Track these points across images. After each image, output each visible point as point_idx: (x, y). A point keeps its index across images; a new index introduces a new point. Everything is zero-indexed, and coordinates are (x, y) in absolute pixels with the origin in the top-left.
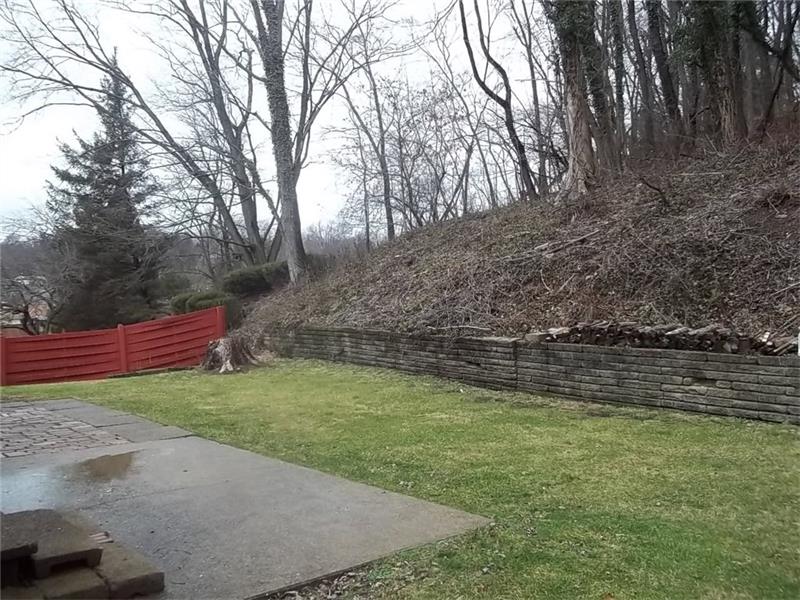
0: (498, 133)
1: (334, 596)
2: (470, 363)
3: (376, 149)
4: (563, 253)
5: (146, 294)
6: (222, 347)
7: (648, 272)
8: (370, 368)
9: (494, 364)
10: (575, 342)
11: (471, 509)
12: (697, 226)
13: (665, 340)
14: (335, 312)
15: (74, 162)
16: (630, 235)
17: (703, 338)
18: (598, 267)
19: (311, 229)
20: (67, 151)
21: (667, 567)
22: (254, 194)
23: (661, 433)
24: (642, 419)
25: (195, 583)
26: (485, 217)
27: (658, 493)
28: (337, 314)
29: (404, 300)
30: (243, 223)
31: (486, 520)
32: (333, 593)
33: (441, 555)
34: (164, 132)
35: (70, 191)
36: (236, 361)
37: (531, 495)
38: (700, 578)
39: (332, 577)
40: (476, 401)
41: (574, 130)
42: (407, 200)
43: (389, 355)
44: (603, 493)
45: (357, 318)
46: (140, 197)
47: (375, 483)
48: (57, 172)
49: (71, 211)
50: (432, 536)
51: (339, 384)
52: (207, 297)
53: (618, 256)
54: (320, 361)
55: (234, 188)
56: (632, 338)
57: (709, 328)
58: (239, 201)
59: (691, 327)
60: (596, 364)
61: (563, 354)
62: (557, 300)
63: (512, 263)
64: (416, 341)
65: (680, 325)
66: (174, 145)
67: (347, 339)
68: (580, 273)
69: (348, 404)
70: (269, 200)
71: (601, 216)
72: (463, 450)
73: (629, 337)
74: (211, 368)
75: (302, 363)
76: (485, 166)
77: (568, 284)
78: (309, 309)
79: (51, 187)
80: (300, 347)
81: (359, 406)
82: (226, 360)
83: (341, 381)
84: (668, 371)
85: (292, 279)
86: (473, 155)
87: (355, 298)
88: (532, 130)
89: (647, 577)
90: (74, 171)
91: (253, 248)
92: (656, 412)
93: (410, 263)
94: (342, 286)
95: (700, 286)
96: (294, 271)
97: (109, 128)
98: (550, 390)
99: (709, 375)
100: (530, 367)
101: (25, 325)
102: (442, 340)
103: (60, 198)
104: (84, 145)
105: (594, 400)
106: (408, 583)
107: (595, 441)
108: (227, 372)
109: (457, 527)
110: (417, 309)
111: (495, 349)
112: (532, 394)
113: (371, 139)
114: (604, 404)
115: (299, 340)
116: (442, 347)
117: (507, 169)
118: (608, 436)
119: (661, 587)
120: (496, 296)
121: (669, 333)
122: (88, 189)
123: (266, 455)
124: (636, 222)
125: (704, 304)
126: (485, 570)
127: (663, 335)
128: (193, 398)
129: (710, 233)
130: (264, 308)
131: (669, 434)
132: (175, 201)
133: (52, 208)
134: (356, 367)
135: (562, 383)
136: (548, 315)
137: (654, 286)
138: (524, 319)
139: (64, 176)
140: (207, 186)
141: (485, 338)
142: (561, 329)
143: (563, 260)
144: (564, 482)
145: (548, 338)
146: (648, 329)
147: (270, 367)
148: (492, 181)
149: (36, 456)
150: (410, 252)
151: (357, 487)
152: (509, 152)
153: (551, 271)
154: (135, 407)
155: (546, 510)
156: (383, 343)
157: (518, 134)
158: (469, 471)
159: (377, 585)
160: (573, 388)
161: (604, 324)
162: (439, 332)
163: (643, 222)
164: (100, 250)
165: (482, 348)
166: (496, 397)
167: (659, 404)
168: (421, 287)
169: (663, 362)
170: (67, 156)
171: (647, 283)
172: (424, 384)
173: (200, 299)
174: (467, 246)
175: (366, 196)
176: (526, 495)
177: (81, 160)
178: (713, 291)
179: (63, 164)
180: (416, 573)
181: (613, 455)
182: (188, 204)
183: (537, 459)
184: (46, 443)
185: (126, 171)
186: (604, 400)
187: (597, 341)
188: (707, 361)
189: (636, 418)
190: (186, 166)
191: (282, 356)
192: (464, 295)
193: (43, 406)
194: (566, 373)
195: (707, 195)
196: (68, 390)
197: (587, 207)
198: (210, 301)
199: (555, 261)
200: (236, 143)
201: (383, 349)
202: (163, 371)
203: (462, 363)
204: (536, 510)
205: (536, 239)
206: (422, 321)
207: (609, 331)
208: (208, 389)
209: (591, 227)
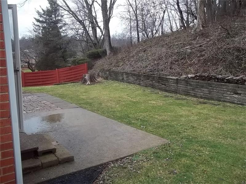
0: (174, 7)
1: (123, 164)
2: (163, 84)
3: (134, 12)
4: (194, 50)
5: (64, 58)
6: (87, 77)
7: (221, 57)
8: (132, 84)
9: (170, 85)
10: (196, 80)
11: (163, 137)
12: (239, 42)
13: (225, 80)
14: (121, 66)
15: (41, 16)
16: (216, 45)
17: (238, 80)
18: (205, 55)
19: (113, 36)
20: (38, 12)
21: (223, 161)
22: (96, 27)
23: (222, 111)
24: (216, 105)
25: (83, 158)
26: (169, 36)
27: (221, 134)
28: (122, 67)
29: (142, 63)
30: (93, 36)
31: (167, 141)
32: (122, 164)
33: (154, 153)
34: (68, 7)
35: (40, 25)
36: (91, 81)
37: (181, 133)
38: (233, 165)
39: (122, 158)
40: (164, 97)
41: (199, 8)
42: (144, 28)
43: (138, 80)
44: (203, 133)
45: (128, 69)
46: (61, 27)
47: (134, 126)
48: (36, 19)
49: (41, 32)
50: (151, 146)
51: (122, 90)
52: (82, 60)
53: (212, 52)
54: (116, 81)
55: (89, 24)
56: (215, 79)
57: (240, 77)
58: (91, 30)
59: (234, 76)
60: (202, 87)
61: (193, 83)
62: (191, 65)
63: (177, 52)
64: (146, 77)
65: (231, 75)
66: (71, 11)
67: (125, 75)
68: (199, 57)
69: (125, 97)
70: (101, 29)
71: (207, 37)
72: (160, 115)
73: (214, 78)
74: (84, 83)
75: (111, 82)
76: (169, 17)
77: (195, 60)
78: (113, 65)
79: (34, 24)
80: (110, 77)
81: (129, 98)
82: (88, 81)
83: (123, 89)
84: (226, 90)
85: (108, 54)
86: (165, 14)
87: (127, 62)
88: (185, 6)
89: (217, 164)
90: (41, 19)
91: (96, 44)
92: (221, 103)
93: (145, 51)
94: (123, 58)
95: (238, 62)
96: (108, 52)
97: (51, 5)
98: (187, 94)
99: (239, 92)
100: (182, 87)
101: (29, 67)
102: (154, 77)
103: (37, 27)
104: (43, 11)
105: (201, 98)
106: (144, 162)
107: (201, 113)
108: (88, 84)
109: (159, 143)
110: (147, 67)
111: (171, 80)
112: (182, 95)
113: (133, 8)
114: (204, 99)
115: (110, 75)
116: (154, 79)
117: (176, 19)
118: (205, 111)
119: (221, 168)
120: (171, 63)
121: (227, 78)
122: (45, 25)
123: (101, 115)
124: (218, 40)
125: (239, 69)
126: (167, 159)
127: (225, 79)
128: (79, 93)
129: (243, 45)
130: (99, 63)
131: (225, 111)
132: (72, 29)
133: (35, 31)
134: (127, 84)
135: (191, 92)
136: (188, 70)
137: (223, 62)
138: (180, 71)
139: (38, 21)
140: (81, 24)
141: (168, 77)
142: (192, 75)
143: (194, 52)
144: (191, 128)
145: (188, 78)
146: (220, 76)
147: (101, 83)
148: (171, 23)
149: (35, 113)
150: (145, 47)
151: (129, 127)
152: (177, 13)
153: (190, 55)
154: (62, 96)
155: (186, 138)
156: (136, 77)
157: (180, 7)
158: (162, 123)
159: (135, 161)
160: (195, 94)
161: (206, 74)
162: (153, 74)
163: (221, 40)
164: (49, 44)
165: (167, 80)
166: (171, 96)
167: (222, 100)
168: (148, 59)
169: (224, 87)
170: (39, 14)
171: (221, 61)
172: (148, 90)
173: (79, 61)
174: (163, 46)
175: (131, 27)
176: (180, 133)
177: (43, 16)
178: (243, 65)
179: (38, 17)
180: (147, 159)
181: (207, 119)
182: (76, 30)
183: (183, 119)
184: (38, 108)
185: (56, 19)
186: (205, 98)
187: (203, 80)
188: (239, 88)
189: (215, 105)
190: (75, 18)
191: (105, 79)
192: (161, 63)
193: (36, 95)
194: (192, 89)
195: (243, 31)
196: (43, 89)
197: (202, 34)
198: (83, 61)
199: (191, 53)
200: (90, 10)
201: (136, 79)
202: (70, 83)
203: (160, 84)
204: (183, 138)
205: (185, 45)
206: (148, 71)
207: (207, 77)
208: (83, 90)
209: (203, 41)
